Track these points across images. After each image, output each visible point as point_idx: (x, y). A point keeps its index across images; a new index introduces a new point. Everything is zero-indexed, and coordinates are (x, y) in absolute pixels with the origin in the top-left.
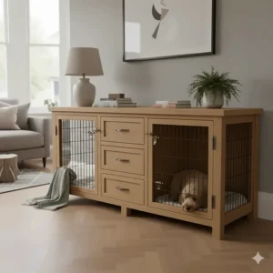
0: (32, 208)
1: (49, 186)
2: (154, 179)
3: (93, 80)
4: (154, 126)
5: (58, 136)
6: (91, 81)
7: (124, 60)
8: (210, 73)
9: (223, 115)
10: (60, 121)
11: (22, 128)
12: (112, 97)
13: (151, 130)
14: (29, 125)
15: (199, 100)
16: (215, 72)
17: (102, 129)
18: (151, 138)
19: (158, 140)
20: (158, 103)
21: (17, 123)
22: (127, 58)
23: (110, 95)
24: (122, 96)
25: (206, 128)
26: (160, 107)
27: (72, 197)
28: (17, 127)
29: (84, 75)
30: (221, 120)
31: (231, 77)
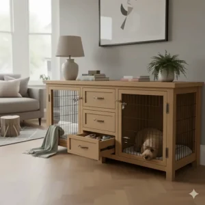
0: (30, 156)
1: (43, 139)
2: (123, 135)
3: (77, 60)
4: (123, 95)
5: (50, 102)
6: (75, 61)
7: (100, 45)
8: (164, 55)
9: (174, 87)
10: (52, 91)
11: (23, 96)
12: (91, 73)
13: (120, 98)
14: (29, 94)
15: (156, 76)
16: (168, 54)
17: (84, 97)
18: (120, 104)
19: (125, 106)
20: (125, 77)
21: (20, 92)
22: (102, 44)
23: (89, 72)
24: (98, 72)
25: (162, 97)
26: (127, 81)
27: (60, 148)
28: (20, 95)
29: (70, 56)
30: (172, 91)
31: (179, 58)
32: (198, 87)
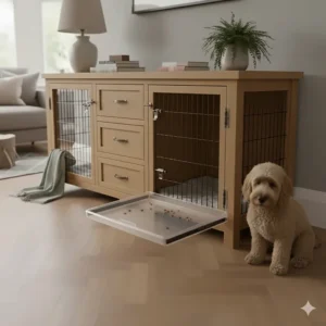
1: (42, 175)
2: (156, 167)
3: (94, 38)
4: (156, 95)
5: (52, 111)
6: (91, 40)
7: (133, 12)
8: (229, 22)
9: (237, 77)
11: (28, 104)
12: (113, 59)
14: (37, 100)
15: (218, 61)
16: (237, 20)
17: (98, 100)
18: (151, 111)
20: (165, 65)
21: (21, 97)
22: (136, 10)
23: (111, 57)
24: (126, 58)
26: (167, 70)
28: (22, 102)
29: (83, 31)
30: (235, 84)
32: (291, 80)
